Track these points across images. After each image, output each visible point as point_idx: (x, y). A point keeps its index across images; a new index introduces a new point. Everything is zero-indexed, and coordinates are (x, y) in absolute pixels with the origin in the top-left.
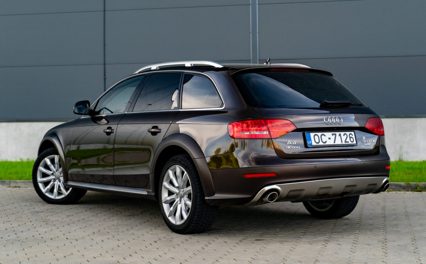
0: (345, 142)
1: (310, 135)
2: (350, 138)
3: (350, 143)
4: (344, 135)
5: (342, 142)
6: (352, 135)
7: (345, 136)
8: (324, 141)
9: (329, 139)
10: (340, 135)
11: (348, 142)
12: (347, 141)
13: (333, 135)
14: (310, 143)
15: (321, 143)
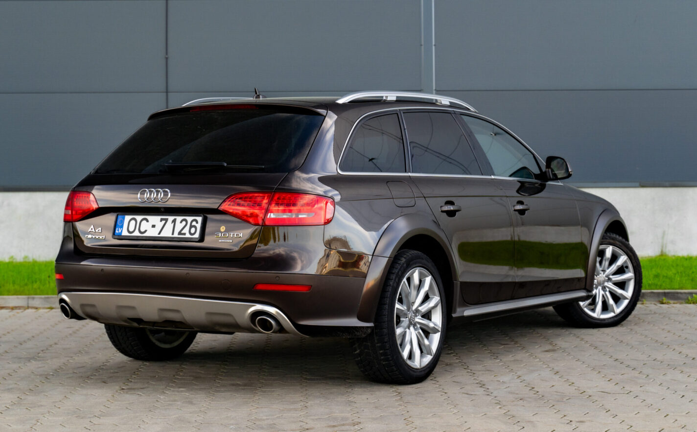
0: (180, 233)
1: (124, 219)
2: (191, 226)
3: (188, 235)
4: (181, 222)
5: (173, 234)
6: (197, 223)
7: (184, 223)
8: (142, 230)
9: (154, 226)
10: (174, 221)
11: (185, 234)
12: (183, 232)
13: (162, 220)
14: (120, 231)
15: (137, 233)
